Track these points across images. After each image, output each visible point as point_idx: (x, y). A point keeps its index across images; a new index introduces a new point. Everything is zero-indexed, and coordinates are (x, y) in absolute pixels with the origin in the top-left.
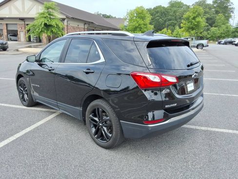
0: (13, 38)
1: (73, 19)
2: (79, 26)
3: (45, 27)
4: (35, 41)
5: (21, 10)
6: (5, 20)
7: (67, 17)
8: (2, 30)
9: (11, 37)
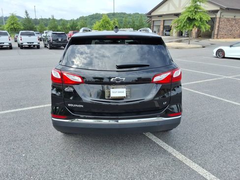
0: (167, 33)
1: (228, 10)
2: (236, 17)
3: (188, 22)
4: (186, 35)
5: (178, 6)
6: (163, 17)
7: (222, 9)
8: (160, 26)
9: (166, 32)
